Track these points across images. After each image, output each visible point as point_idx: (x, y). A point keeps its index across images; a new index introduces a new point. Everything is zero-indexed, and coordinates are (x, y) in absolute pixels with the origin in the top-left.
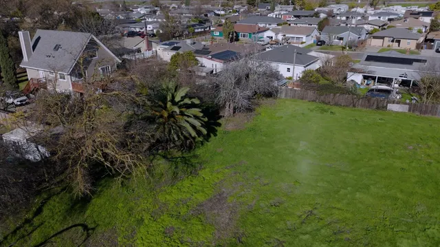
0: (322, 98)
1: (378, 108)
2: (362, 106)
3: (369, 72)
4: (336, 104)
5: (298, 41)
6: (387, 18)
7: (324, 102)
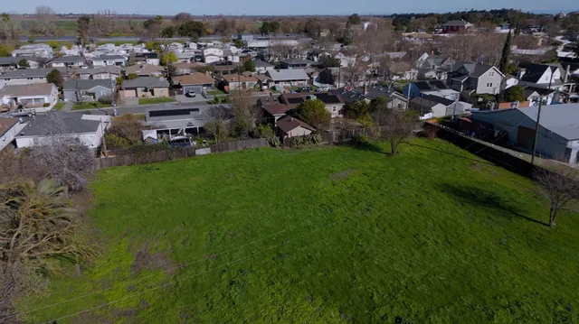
0: (140, 159)
1: (189, 156)
2: (177, 157)
3: (160, 127)
4: (154, 161)
5: (38, 103)
6: (114, 62)
7: (143, 163)
